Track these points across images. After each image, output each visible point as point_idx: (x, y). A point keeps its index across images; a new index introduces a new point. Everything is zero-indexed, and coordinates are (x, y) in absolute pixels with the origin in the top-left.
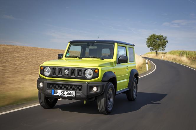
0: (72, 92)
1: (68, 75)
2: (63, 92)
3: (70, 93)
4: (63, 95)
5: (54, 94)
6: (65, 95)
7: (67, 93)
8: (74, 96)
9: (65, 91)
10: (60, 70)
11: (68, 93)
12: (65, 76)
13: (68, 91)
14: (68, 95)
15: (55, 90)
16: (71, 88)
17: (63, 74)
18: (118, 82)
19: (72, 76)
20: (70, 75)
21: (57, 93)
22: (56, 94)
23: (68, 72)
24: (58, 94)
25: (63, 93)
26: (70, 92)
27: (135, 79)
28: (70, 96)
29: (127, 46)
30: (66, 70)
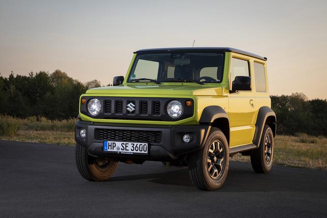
0: (143, 144)
1: (133, 112)
2: (124, 146)
3: (138, 146)
4: (125, 151)
5: (108, 150)
6: (130, 151)
7: (133, 147)
8: (147, 152)
9: (130, 143)
10: (120, 103)
11: (135, 146)
12: (129, 115)
13: (135, 144)
14: (135, 151)
15: (110, 142)
16: (141, 137)
17: (124, 112)
18: (232, 129)
19: (142, 115)
20: (137, 112)
21: (113, 147)
22: (112, 150)
23: (134, 107)
24: (115, 150)
25: (126, 146)
26: (139, 144)
27: (269, 128)
28: (139, 152)
29: (252, 60)
30: (131, 104)
